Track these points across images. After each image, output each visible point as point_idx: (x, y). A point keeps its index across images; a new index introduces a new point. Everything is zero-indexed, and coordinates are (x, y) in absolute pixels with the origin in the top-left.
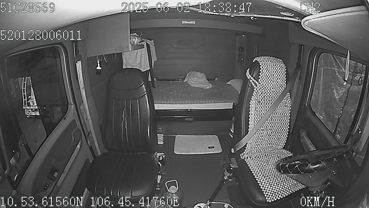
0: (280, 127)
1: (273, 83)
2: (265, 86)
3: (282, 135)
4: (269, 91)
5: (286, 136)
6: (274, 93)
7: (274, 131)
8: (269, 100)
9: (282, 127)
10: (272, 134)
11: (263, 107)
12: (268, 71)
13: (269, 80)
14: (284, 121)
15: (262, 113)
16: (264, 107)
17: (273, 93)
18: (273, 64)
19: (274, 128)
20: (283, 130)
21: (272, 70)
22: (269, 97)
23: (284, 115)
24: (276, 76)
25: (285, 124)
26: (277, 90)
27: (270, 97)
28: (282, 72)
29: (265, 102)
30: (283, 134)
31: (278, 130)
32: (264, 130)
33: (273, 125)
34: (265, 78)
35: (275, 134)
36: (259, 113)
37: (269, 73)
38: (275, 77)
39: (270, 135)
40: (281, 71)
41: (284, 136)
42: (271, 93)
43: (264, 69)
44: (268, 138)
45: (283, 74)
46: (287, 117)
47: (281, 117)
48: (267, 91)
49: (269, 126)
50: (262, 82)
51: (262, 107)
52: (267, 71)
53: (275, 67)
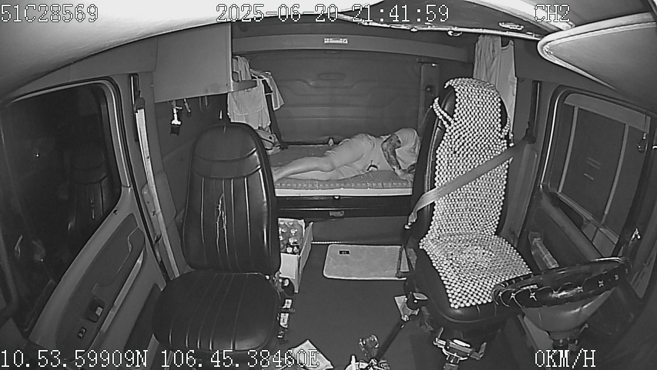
0: (488, 196)
1: (478, 122)
2: (465, 126)
3: (490, 211)
4: (471, 135)
5: (497, 213)
6: (481, 138)
7: (478, 203)
8: (472, 150)
9: (492, 196)
10: (475, 208)
11: (461, 161)
12: (469, 102)
13: (472, 116)
14: (495, 187)
15: (460, 170)
16: (463, 160)
17: (479, 138)
18: (478, 91)
19: (479, 198)
20: (494, 202)
21: (476, 99)
22: (472, 145)
23: (497, 176)
24: (484, 109)
25: (498, 192)
26: (485, 133)
27: (474, 145)
28: (493, 104)
29: (465, 152)
30: (493, 210)
31: (485, 202)
32: (462, 199)
33: (477, 192)
34: (464, 112)
35: (480, 208)
36: (454, 170)
37: (471, 105)
38: (482, 112)
39: (471, 210)
40: (491, 101)
41: (495, 213)
42: (475, 138)
43: (463, 98)
44: (469, 214)
45: (495, 107)
46: (501, 181)
47: (491, 180)
48: (469, 134)
49: (471, 194)
50: (459, 120)
51: (459, 161)
52: (467, 102)
53: (482, 95)
